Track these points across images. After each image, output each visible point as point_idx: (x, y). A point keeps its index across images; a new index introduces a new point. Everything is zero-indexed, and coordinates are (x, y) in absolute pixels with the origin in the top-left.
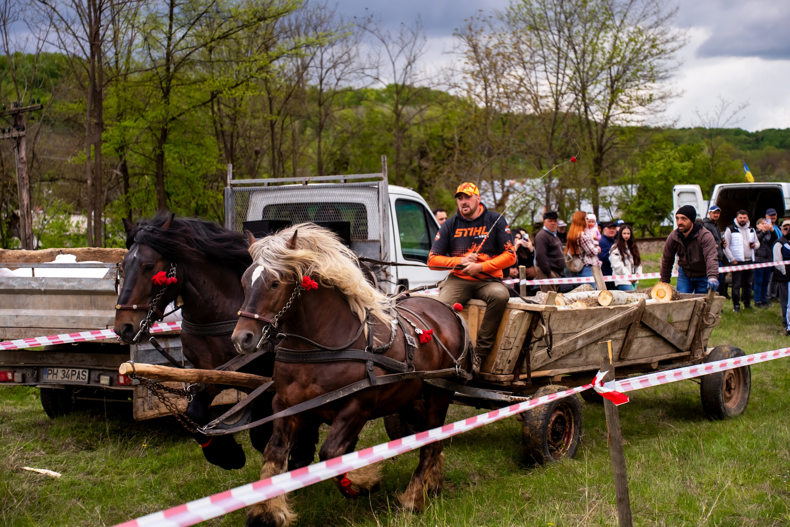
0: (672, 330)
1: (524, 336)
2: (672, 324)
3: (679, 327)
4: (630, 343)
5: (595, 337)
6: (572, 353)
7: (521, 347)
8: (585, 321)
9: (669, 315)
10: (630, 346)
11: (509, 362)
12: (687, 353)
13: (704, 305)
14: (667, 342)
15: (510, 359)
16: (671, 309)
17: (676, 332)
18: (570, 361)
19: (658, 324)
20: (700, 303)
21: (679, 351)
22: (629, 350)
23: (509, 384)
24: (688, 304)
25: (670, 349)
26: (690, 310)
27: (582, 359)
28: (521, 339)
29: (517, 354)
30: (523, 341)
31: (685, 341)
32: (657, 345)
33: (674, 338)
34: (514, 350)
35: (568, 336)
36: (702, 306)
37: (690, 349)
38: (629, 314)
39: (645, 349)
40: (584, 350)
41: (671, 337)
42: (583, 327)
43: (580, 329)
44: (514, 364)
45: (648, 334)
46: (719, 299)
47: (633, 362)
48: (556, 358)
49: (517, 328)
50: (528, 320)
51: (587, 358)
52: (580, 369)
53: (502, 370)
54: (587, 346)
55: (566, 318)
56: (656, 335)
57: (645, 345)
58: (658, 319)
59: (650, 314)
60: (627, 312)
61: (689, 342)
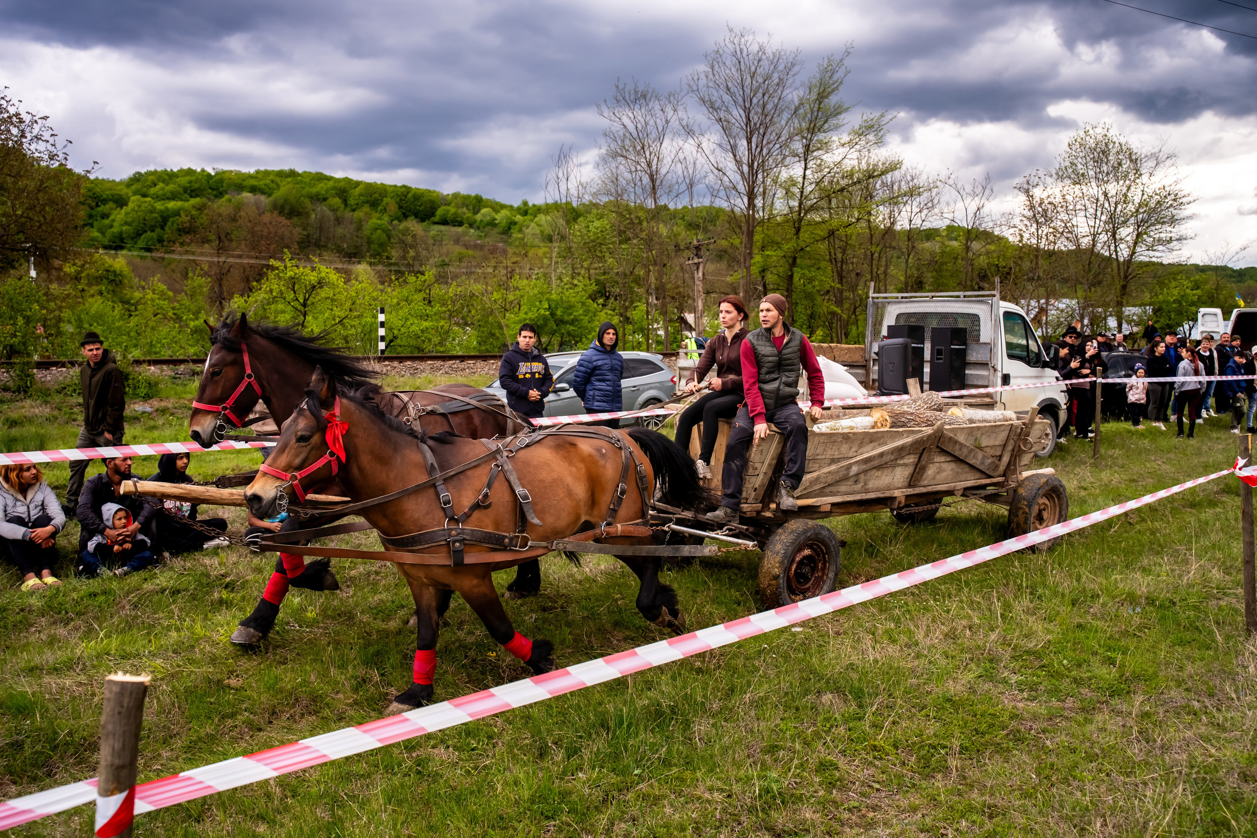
0: (980, 455)
1: (774, 462)
2: (980, 448)
3: (990, 452)
4: (923, 469)
5: (875, 463)
6: (845, 478)
7: (770, 473)
8: (861, 445)
9: (976, 440)
10: (924, 473)
11: (755, 490)
12: (1001, 479)
13: (1022, 429)
14: (972, 467)
15: (756, 486)
16: (980, 432)
17: (984, 457)
18: (843, 488)
19: (960, 449)
20: (1017, 427)
21: (990, 477)
22: (922, 476)
23: (754, 514)
24: (1002, 428)
25: (978, 475)
26: (1005, 434)
27: (859, 486)
28: (770, 465)
29: (766, 482)
30: (773, 467)
31: (997, 466)
32: (960, 471)
33: (982, 463)
34: (761, 477)
35: (838, 462)
36: (1019, 430)
37: (1004, 475)
38: (922, 438)
39: (944, 475)
40: (862, 476)
41: (978, 462)
42: (860, 452)
43: (855, 454)
44: (762, 493)
45: (948, 459)
46: (1041, 423)
47: (930, 489)
48: (822, 485)
49: (765, 452)
50: (779, 443)
51: (865, 484)
52: (858, 497)
53: (747, 499)
54: (865, 472)
55: (835, 441)
56: (958, 460)
57: (944, 471)
58: (961, 444)
59: (951, 438)
60: (919, 436)
61: (1002, 468)
